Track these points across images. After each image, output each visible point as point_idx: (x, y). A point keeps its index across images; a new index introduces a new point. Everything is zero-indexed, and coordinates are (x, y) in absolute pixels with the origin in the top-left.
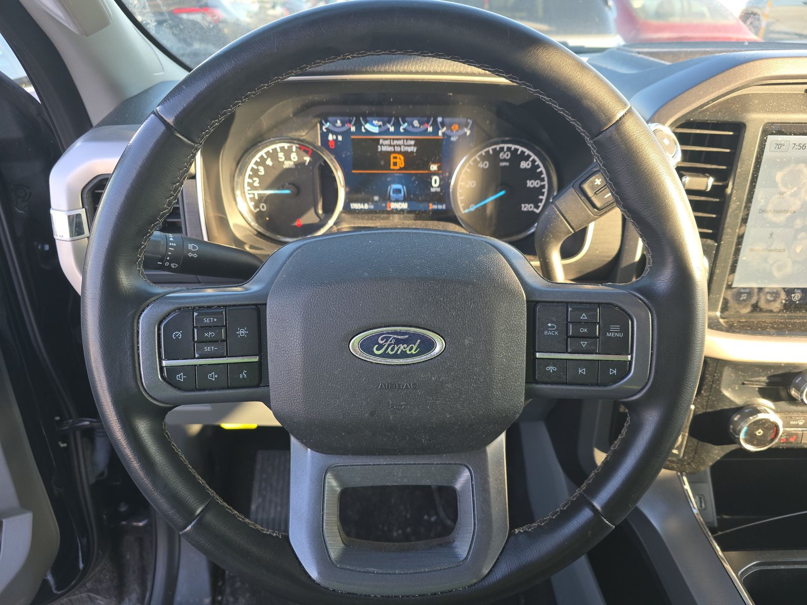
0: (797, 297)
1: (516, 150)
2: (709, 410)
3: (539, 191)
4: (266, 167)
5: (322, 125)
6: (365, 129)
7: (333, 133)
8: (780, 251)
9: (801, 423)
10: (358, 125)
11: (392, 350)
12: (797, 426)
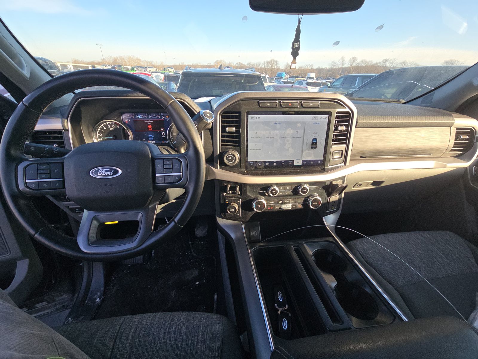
0: (267, 164)
2: (245, 200)
4: (104, 130)
6: (137, 117)
8: (259, 150)
9: (273, 203)
10: (135, 116)
11: (104, 174)
12: (272, 203)
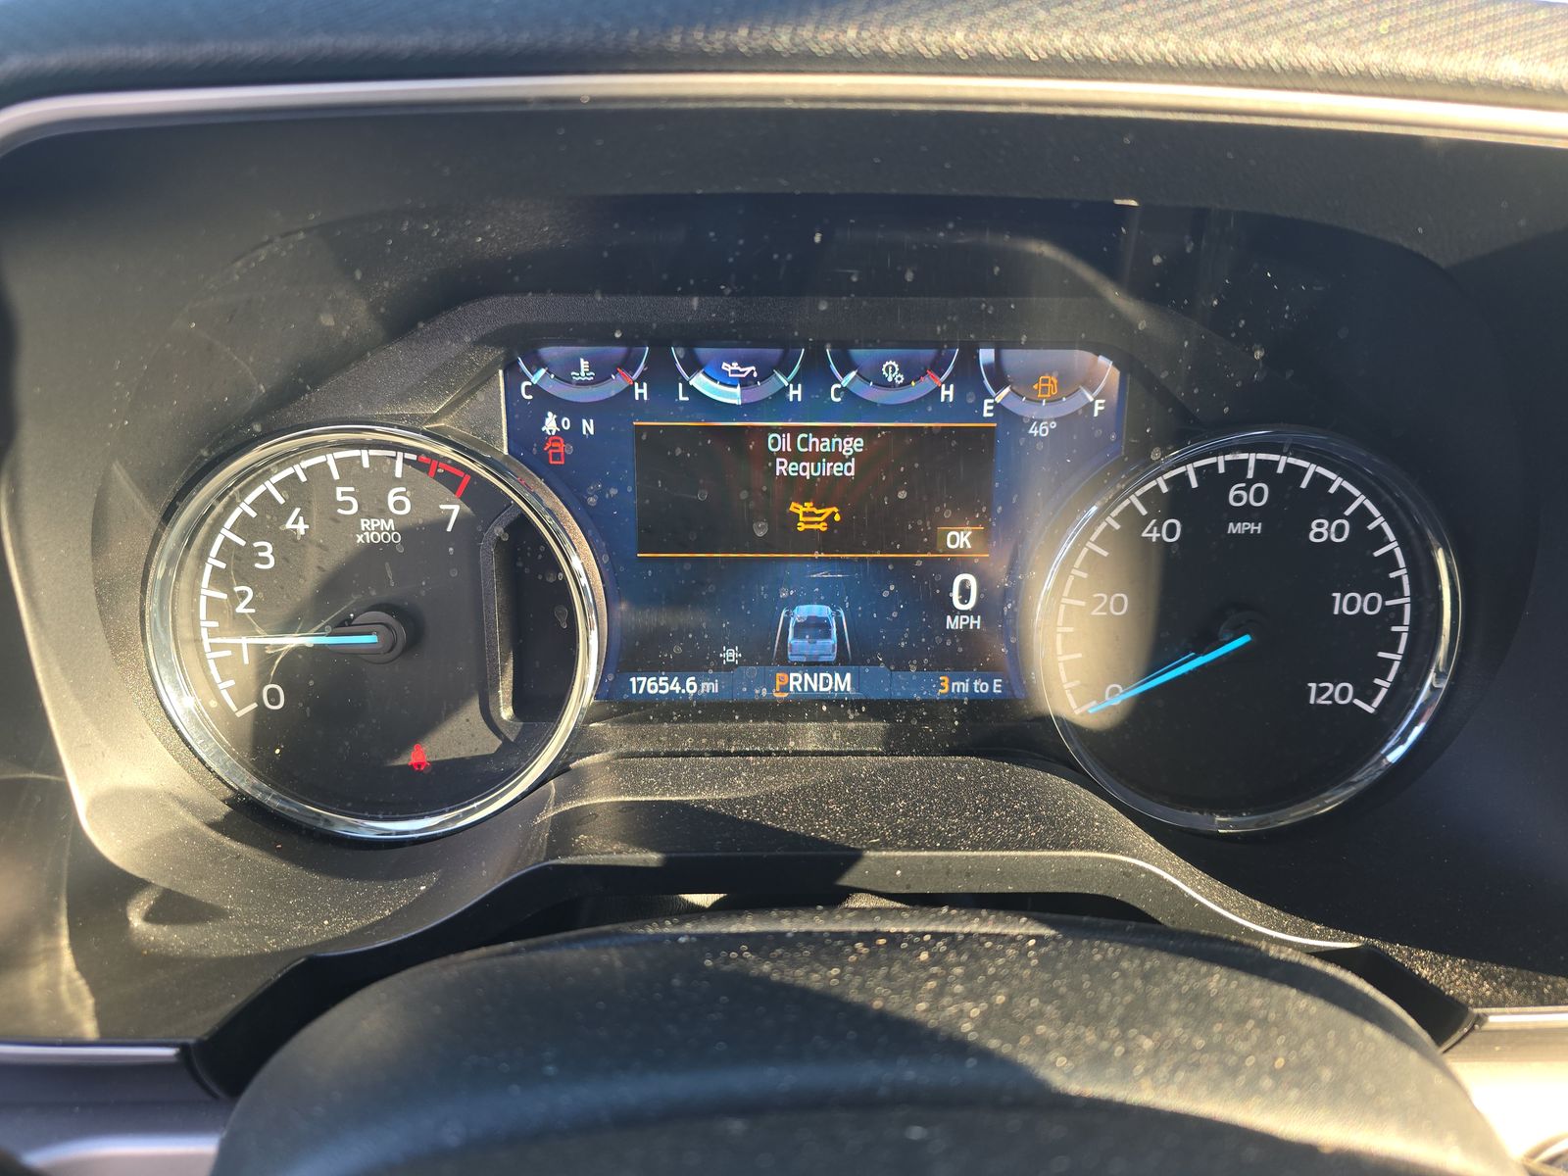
1: (1296, 473)
3: (1380, 630)
4: (286, 543)
5: (514, 376)
6: (690, 390)
7: (562, 407)
10: (662, 377)
